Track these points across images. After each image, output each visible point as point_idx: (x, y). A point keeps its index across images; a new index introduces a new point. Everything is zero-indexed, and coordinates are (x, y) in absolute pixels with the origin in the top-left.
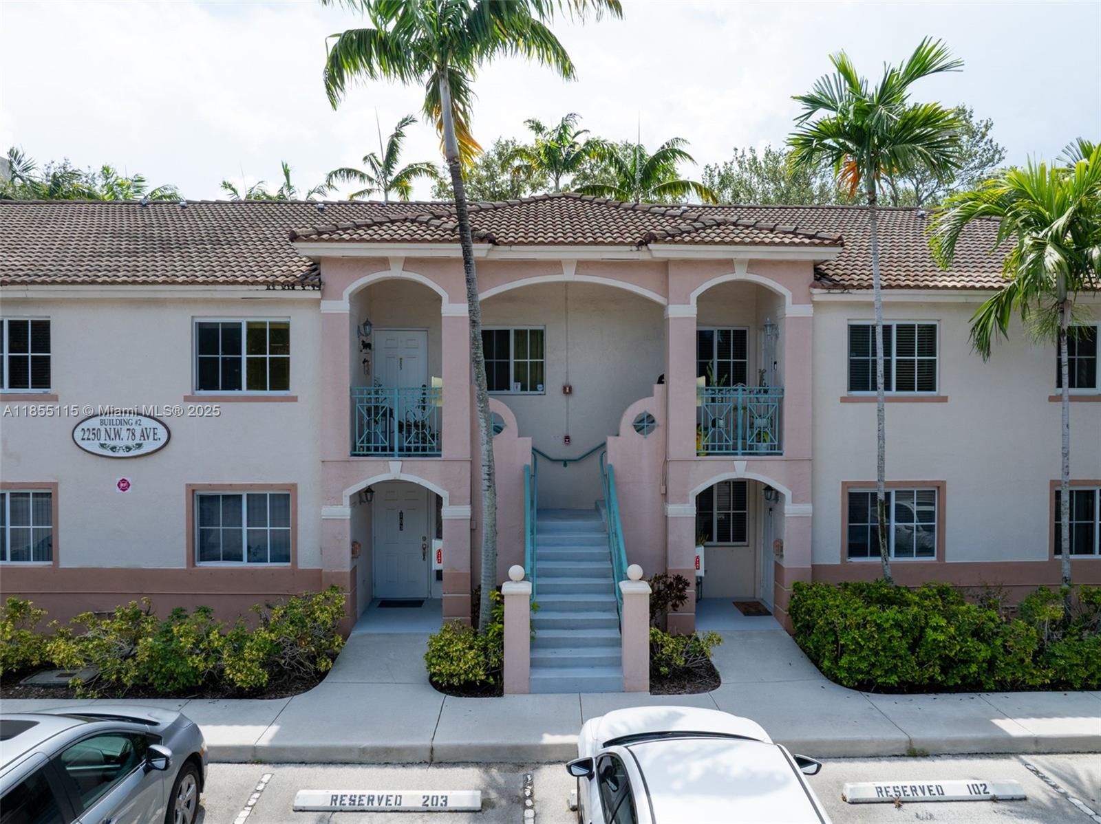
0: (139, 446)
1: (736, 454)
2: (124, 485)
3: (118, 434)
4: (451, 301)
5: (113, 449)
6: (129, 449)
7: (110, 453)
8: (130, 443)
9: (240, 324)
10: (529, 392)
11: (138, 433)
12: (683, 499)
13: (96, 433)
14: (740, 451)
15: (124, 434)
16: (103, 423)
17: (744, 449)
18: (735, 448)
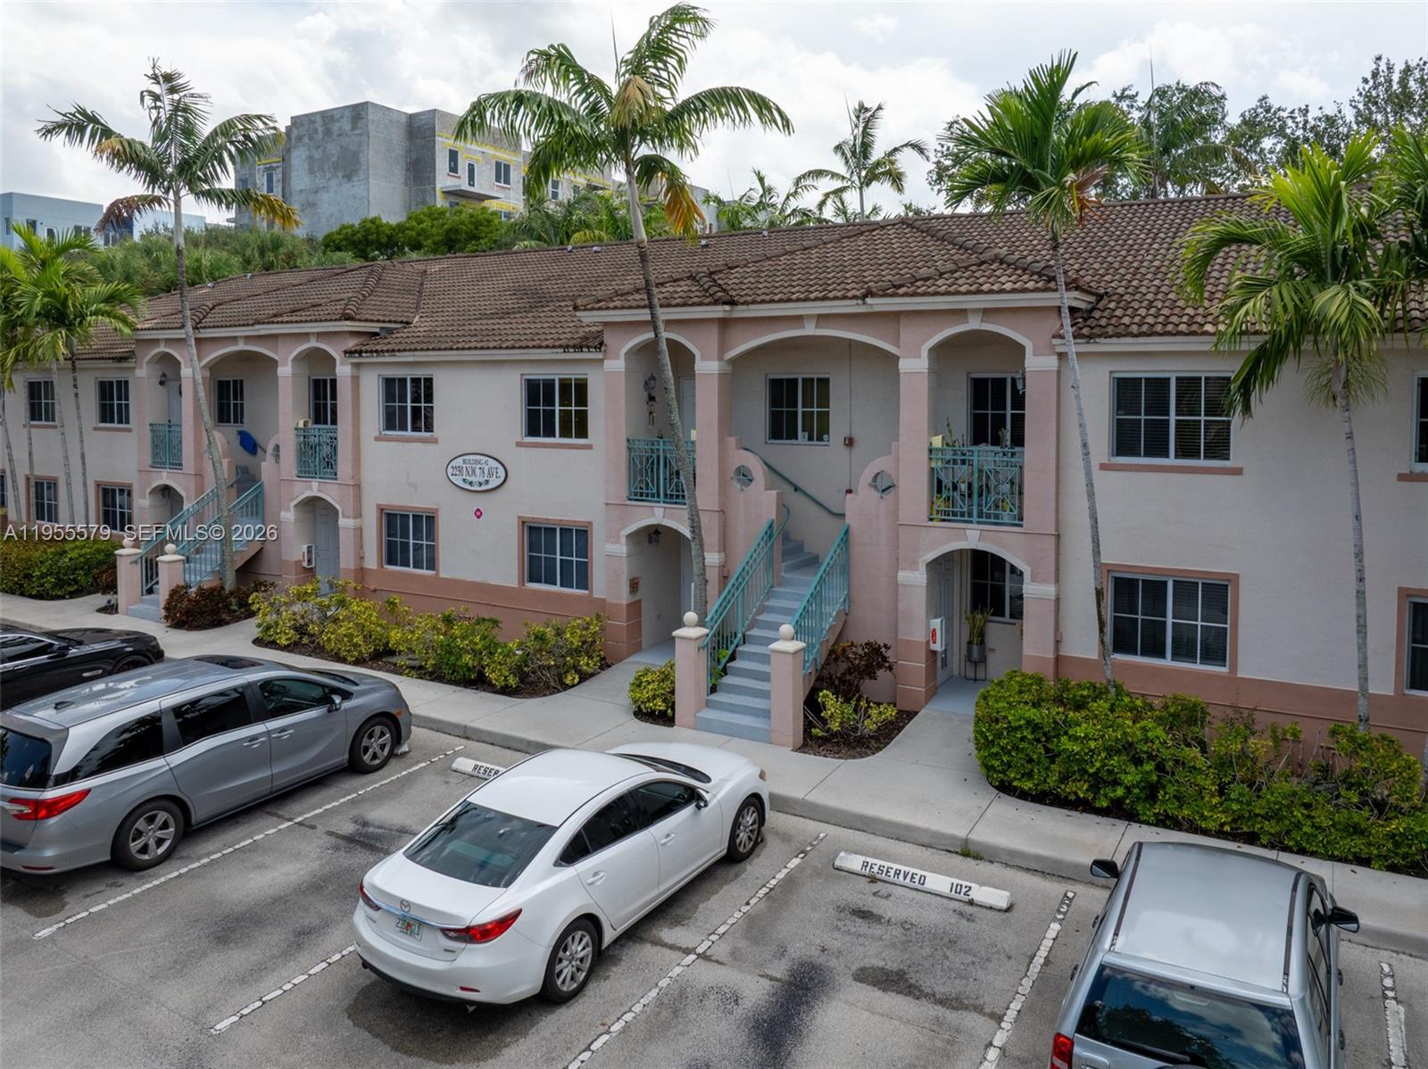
0: (487, 482)
1: (971, 522)
2: (479, 514)
3: (474, 471)
4: (704, 358)
5: (471, 483)
6: (480, 484)
7: (468, 487)
8: (482, 480)
9: (554, 380)
10: (815, 442)
11: (486, 472)
12: (913, 565)
13: (460, 469)
14: (975, 518)
15: (478, 471)
16: (464, 461)
17: (980, 516)
18: (970, 515)
